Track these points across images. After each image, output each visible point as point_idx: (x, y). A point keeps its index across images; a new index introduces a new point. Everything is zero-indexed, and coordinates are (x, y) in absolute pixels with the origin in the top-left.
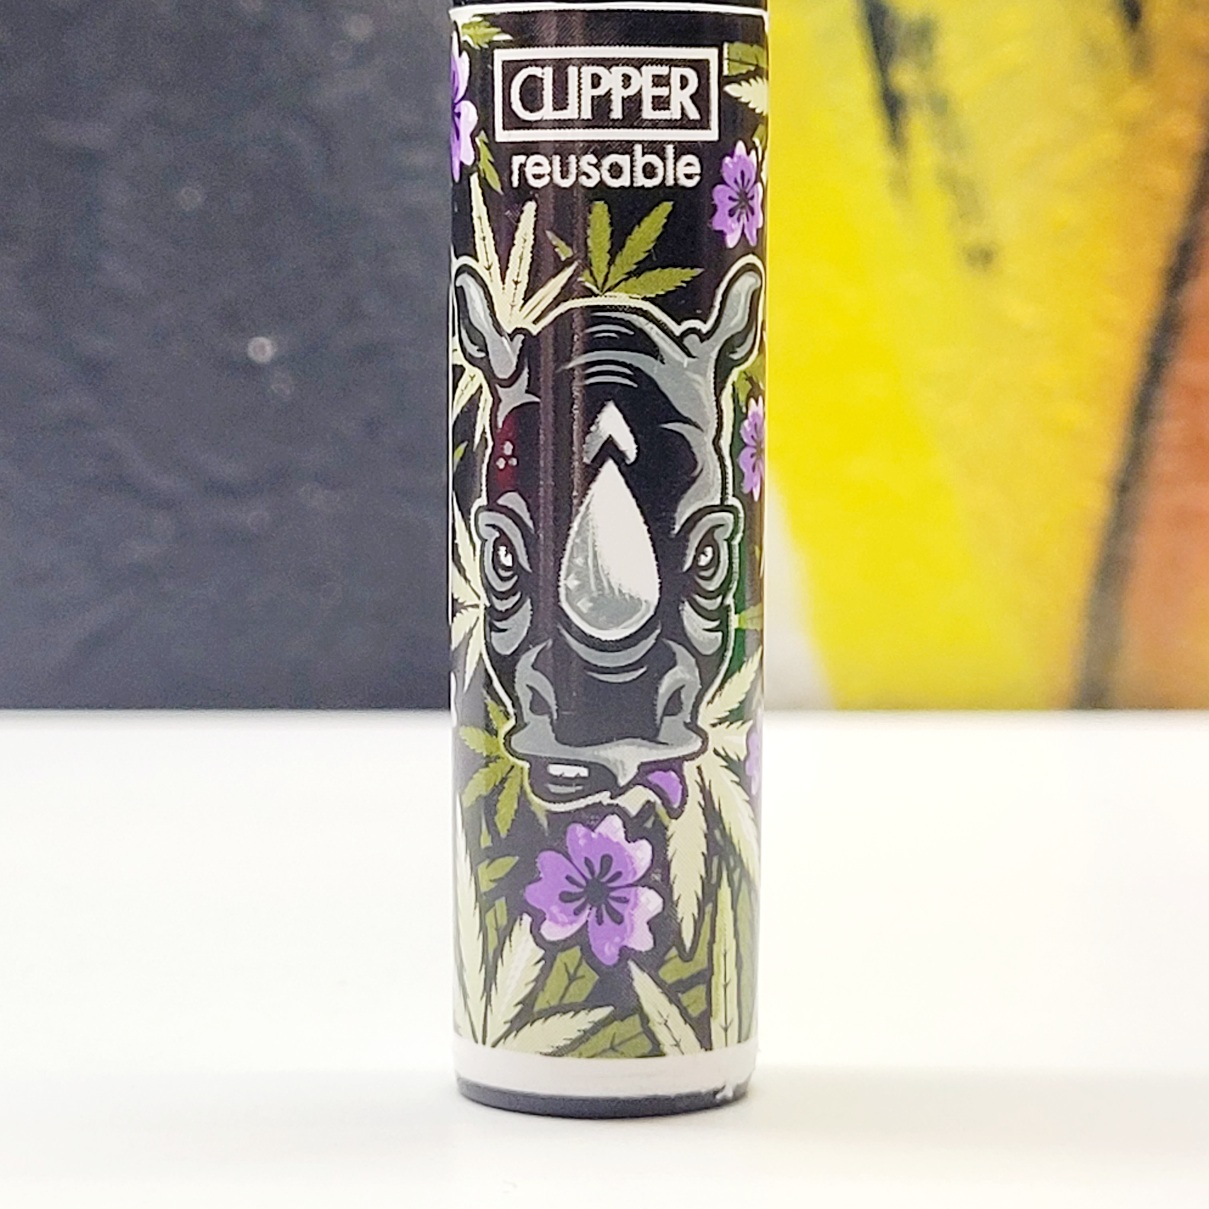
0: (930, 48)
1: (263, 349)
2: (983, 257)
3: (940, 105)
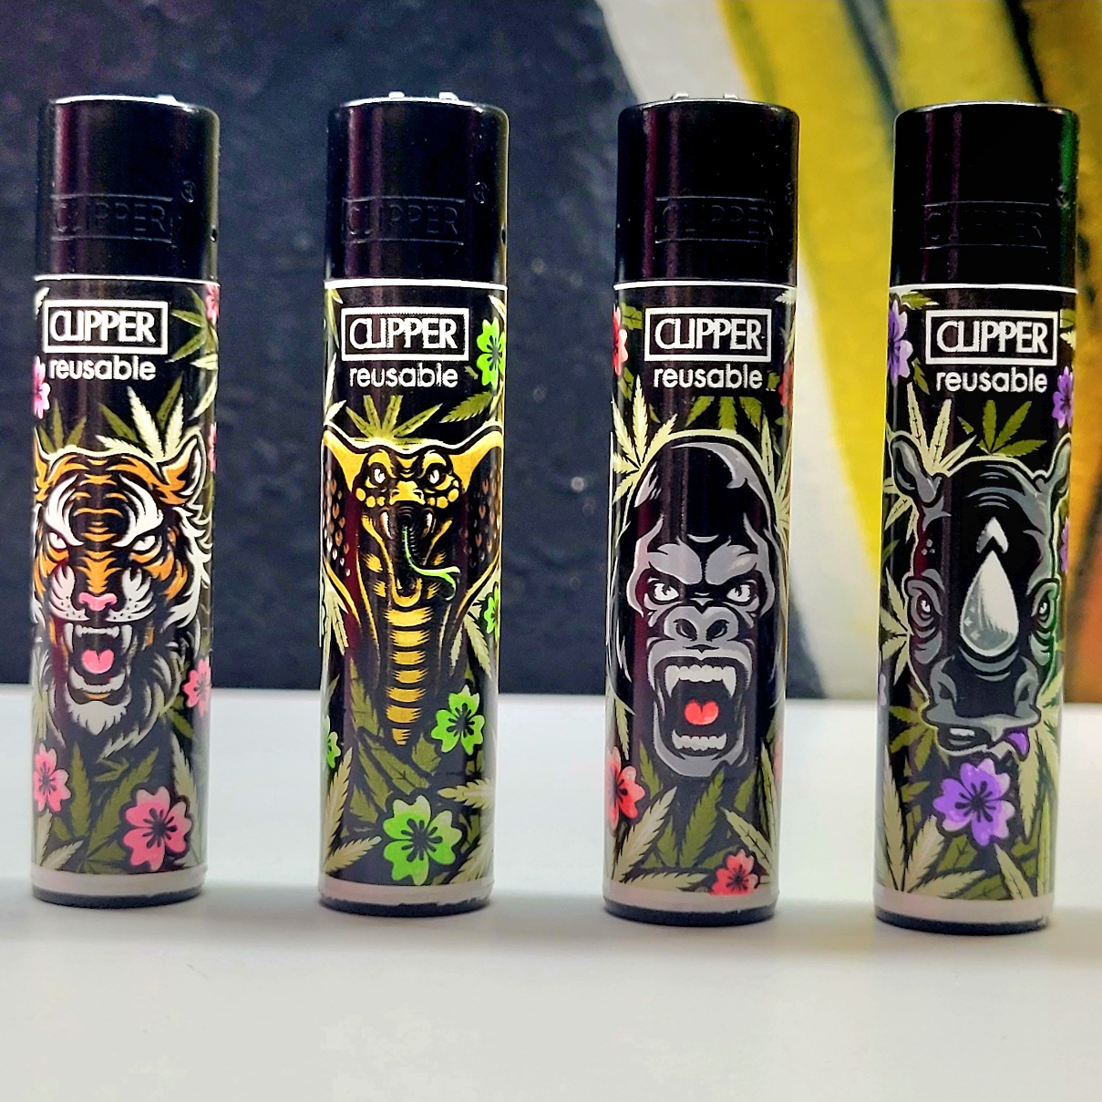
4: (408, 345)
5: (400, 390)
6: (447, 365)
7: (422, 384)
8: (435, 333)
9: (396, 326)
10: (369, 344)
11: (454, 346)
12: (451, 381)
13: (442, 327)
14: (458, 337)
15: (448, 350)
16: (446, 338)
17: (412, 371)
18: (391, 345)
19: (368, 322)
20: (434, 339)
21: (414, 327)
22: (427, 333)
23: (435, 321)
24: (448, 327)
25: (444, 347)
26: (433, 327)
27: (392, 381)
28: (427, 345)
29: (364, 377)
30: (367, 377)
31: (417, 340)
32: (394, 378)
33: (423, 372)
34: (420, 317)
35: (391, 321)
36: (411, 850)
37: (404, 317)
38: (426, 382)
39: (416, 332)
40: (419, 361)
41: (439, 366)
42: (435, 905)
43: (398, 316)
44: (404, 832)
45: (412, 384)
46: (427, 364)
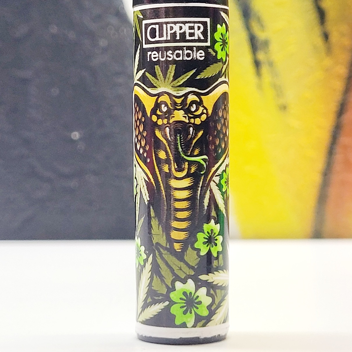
0: (268, 48)
1: (76, 135)
2: (284, 108)
3: (271, 64)
4: (178, 38)
5: (174, 62)
6: (199, 48)
7: (186, 58)
8: (192, 31)
9: (172, 28)
10: (157, 38)
11: (202, 38)
12: (201, 57)
13: (196, 28)
14: (205, 33)
15: (199, 40)
16: (198, 34)
17: (181, 52)
18: (169, 38)
19: (157, 27)
20: (192, 35)
21: (181, 28)
22: (188, 31)
23: (192, 25)
24: (199, 28)
25: (197, 38)
26: (191, 28)
27: (170, 57)
28: (188, 38)
29: (155, 56)
30: (157, 56)
31: (183, 35)
32: (171, 56)
33: (186, 52)
34: (185, 23)
35: (169, 25)
36: (185, 308)
37: (175, 23)
38: (188, 57)
39: (182, 31)
40: (184, 46)
41: (195, 48)
42: (198, 338)
43: (172, 23)
44: (181, 299)
45: (181, 58)
46: (189, 48)
